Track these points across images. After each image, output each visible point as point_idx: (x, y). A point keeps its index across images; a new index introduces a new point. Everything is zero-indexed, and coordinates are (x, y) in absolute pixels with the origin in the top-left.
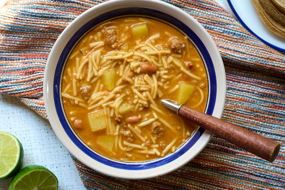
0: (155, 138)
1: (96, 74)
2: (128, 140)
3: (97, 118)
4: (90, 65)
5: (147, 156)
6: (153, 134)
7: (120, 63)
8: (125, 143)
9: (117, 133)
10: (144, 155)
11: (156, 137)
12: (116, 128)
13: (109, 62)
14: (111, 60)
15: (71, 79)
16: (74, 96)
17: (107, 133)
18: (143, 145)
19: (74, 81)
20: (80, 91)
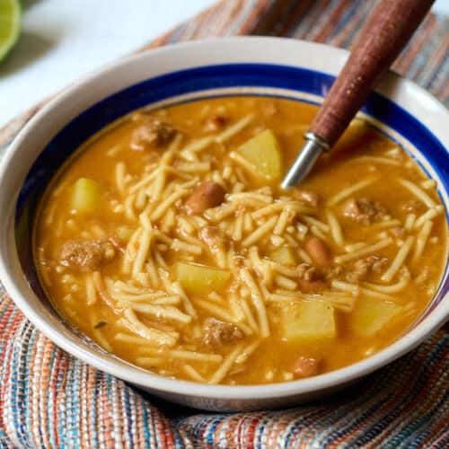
0: (387, 218)
1: (175, 300)
2: (379, 270)
3: (298, 316)
4: (145, 309)
5: (435, 240)
6: (372, 220)
7: (163, 247)
8: (386, 277)
9: (354, 290)
10: (428, 246)
11: (384, 215)
12: (339, 291)
13: (150, 267)
14: (146, 262)
15: (171, 360)
16: (222, 362)
17: (348, 309)
18: (400, 243)
19: (179, 353)
20: (210, 347)
